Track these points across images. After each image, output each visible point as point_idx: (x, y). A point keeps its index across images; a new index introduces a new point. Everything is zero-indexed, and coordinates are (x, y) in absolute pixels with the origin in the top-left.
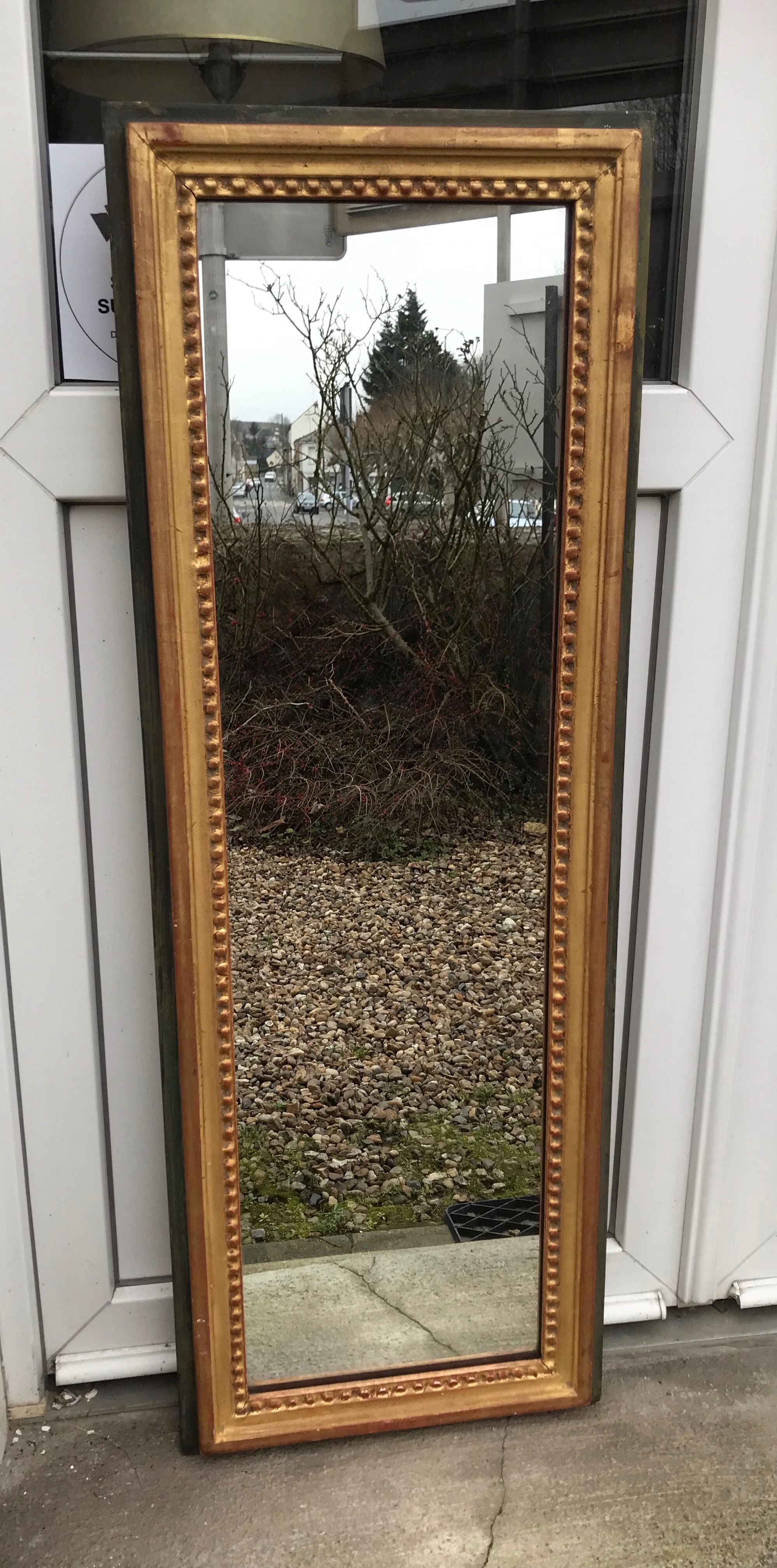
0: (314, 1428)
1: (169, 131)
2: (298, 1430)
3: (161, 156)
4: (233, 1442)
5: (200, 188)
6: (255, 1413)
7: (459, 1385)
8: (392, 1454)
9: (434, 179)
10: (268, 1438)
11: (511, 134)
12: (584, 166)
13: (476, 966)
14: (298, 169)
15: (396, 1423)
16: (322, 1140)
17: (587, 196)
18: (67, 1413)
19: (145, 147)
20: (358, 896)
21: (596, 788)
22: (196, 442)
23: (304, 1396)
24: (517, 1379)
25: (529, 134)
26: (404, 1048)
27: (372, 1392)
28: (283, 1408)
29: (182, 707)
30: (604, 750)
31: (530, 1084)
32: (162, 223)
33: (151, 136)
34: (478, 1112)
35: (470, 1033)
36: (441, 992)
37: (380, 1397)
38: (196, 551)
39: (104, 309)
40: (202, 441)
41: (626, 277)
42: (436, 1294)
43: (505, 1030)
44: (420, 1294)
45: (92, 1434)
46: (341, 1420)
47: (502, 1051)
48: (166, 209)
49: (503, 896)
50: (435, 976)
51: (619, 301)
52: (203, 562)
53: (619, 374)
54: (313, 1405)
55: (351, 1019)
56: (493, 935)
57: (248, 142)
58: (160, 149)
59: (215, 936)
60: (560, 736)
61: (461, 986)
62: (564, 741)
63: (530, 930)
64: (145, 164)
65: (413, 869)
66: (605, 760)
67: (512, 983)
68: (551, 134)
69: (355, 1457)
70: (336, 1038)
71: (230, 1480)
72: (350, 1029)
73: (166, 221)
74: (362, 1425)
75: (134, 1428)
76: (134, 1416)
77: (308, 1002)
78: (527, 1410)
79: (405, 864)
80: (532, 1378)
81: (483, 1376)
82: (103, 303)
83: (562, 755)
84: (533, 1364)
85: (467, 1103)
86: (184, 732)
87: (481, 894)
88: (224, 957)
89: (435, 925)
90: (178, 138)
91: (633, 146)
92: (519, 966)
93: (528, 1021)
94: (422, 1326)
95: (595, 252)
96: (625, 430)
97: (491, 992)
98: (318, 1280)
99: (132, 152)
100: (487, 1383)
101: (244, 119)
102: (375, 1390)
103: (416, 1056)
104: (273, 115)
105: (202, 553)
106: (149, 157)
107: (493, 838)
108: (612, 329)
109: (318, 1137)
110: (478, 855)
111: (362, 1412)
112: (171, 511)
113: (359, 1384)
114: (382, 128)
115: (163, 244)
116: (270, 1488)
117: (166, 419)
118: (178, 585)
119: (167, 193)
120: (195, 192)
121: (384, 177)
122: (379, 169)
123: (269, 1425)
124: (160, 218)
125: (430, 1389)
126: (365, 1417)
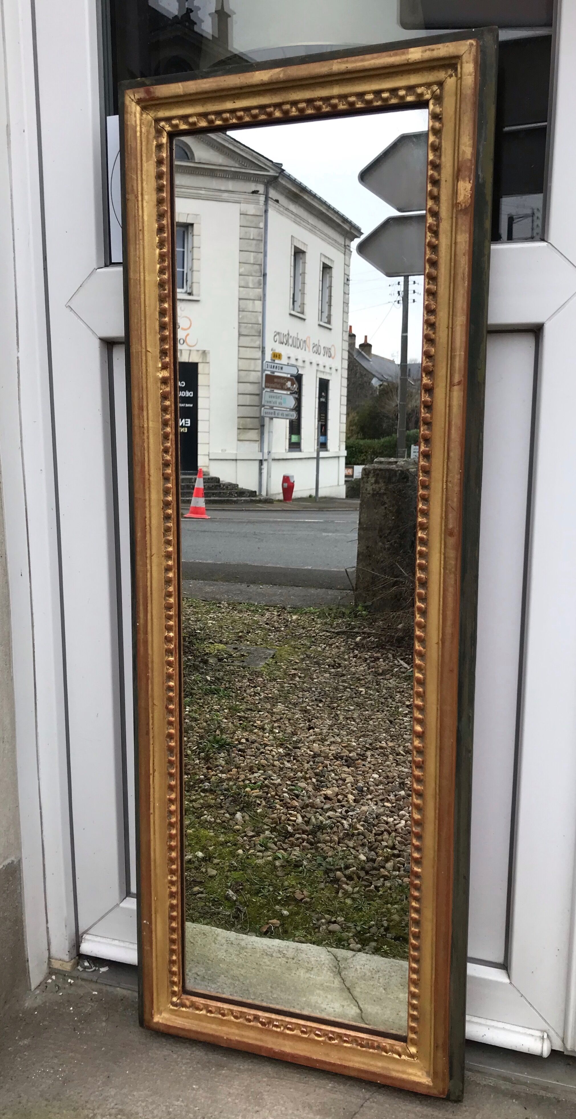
0: (222, 1035)
1: (148, 92)
2: (211, 1032)
3: (144, 109)
4: (166, 1025)
5: (169, 126)
6: (184, 1009)
7: (336, 1041)
8: (276, 1077)
9: (321, 99)
10: (189, 1031)
11: (373, 58)
12: (432, 73)
14: (229, 105)
15: (283, 1053)
17: (437, 96)
18: (85, 975)
19: (134, 104)
21: (445, 558)
22: (162, 292)
23: (219, 1008)
24: (384, 1054)
25: (387, 56)
28: (204, 1012)
29: (146, 472)
30: (451, 526)
32: (145, 151)
33: (137, 96)
37: (275, 1029)
38: (160, 365)
40: (166, 292)
41: (464, 152)
42: (385, 989)
44: (373, 985)
45: (95, 995)
46: (242, 1036)
48: (147, 142)
51: (459, 170)
52: (165, 374)
53: (459, 226)
54: (225, 1018)
57: (195, 92)
58: (143, 104)
59: (166, 637)
60: (419, 514)
62: (423, 518)
64: (133, 115)
66: (451, 534)
68: (403, 54)
69: (251, 1070)
73: (147, 150)
74: (257, 1046)
75: (122, 1000)
76: (125, 992)
78: (388, 1082)
80: (397, 1057)
81: (355, 1040)
83: (420, 529)
84: (398, 1046)
86: (147, 490)
88: (172, 653)
90: (152, 95)
91: (468, 52)
94: (359, 1006)
95: (443, 137)
96: (465, 269)
98: (306, 954)
99: (125, 108)
100: (359, 1047)
102: (270, 1021)
105: (164, 367)
106: (136, 109)
108: (455, 193)
111: (259, 1037)
112: (143, 338)
113: (260, 1013)
114: (281, 69)
115: (145, 164)
117: (142, 277)
118: (147, 388)
119: (148, 132)
120: (166, 129)
121: (287, 103)
122: (283, 98)
123: (193, 1021)
124: (144, 148)
125: (313, 1036)
126: (261, 1040)
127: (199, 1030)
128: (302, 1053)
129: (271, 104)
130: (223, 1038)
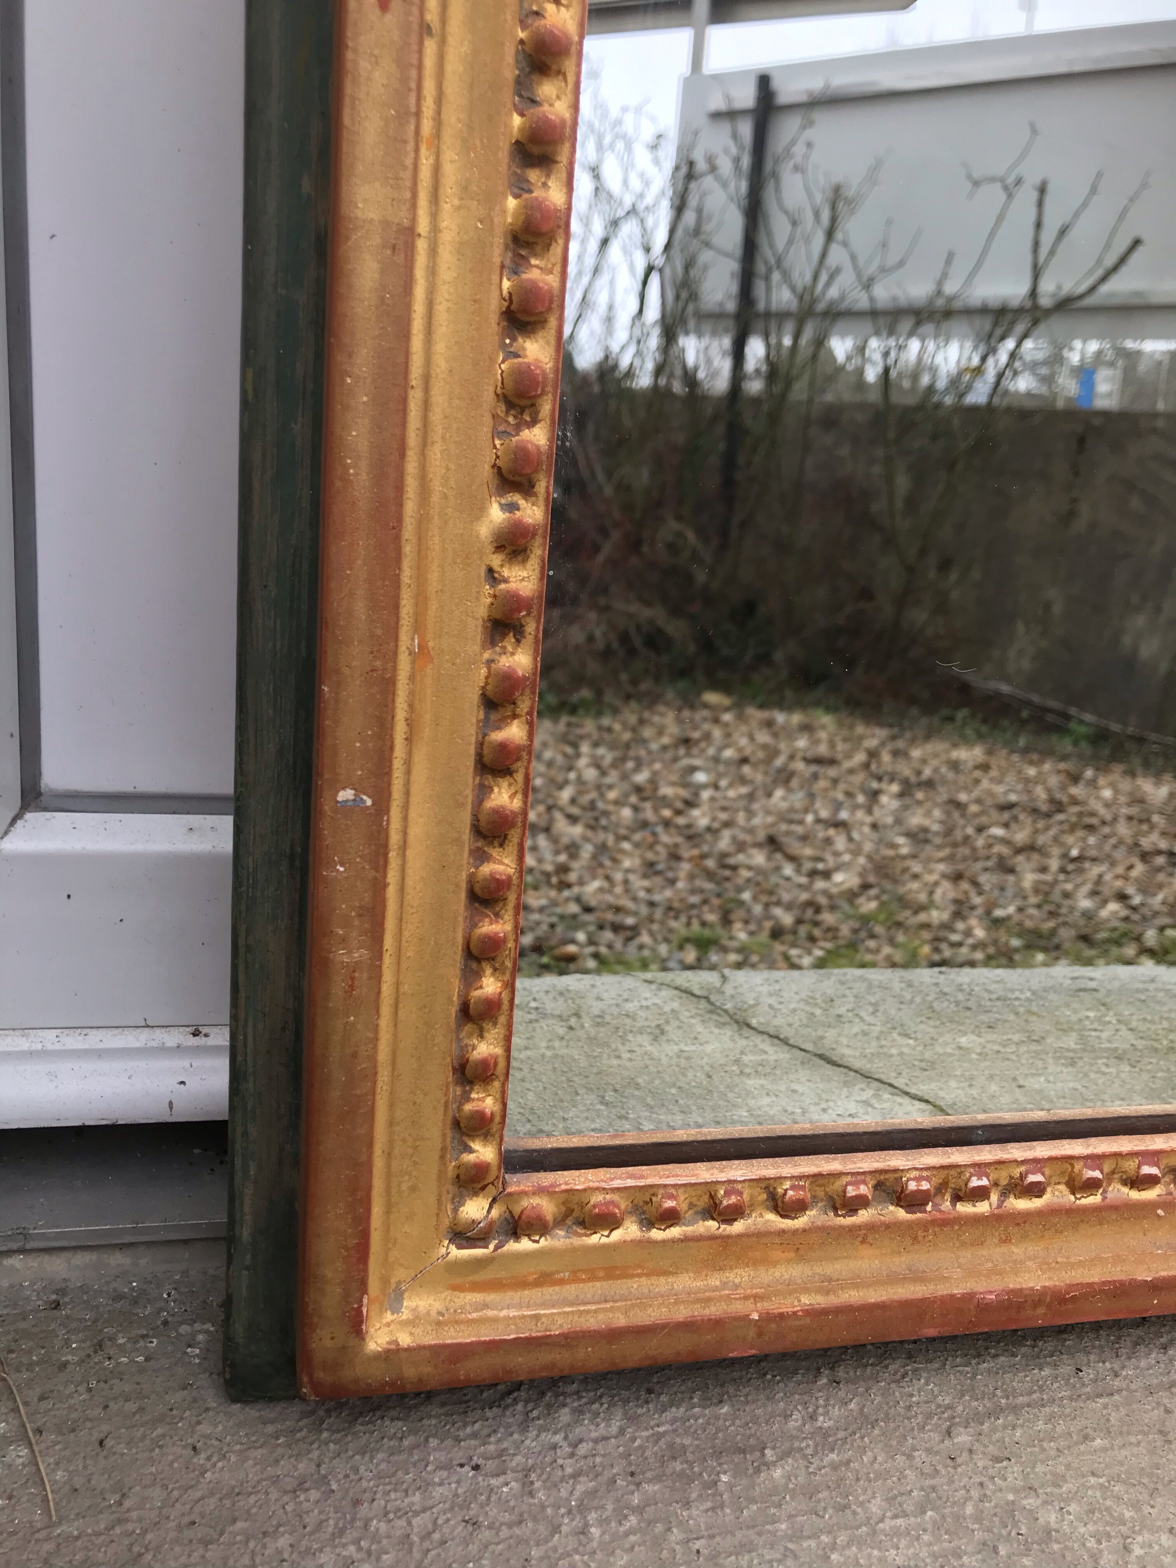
0: (738, 1308)
2: (682, 1313)
4: (436, 1350)
6: (525, 1244)
8: (995, 1413)
10: (569, 1340)
23: (710, 1187)
27: (940, 1189)
28: (630, 1230)
37: (964, 1208)
46: (828, 1285)
54: (738, 1227)
69: (868, 1421)
71: (417, 1498)
75: (57, 1305)
111: (900, 1262)
113: (896, 1160)
116: (584, 1531)
123: (570, 1291)
125: (1120, 1192)
126: (919, 1278)
127: (621, 1321)
128: (1094, 1276)
130: (745, 1319)
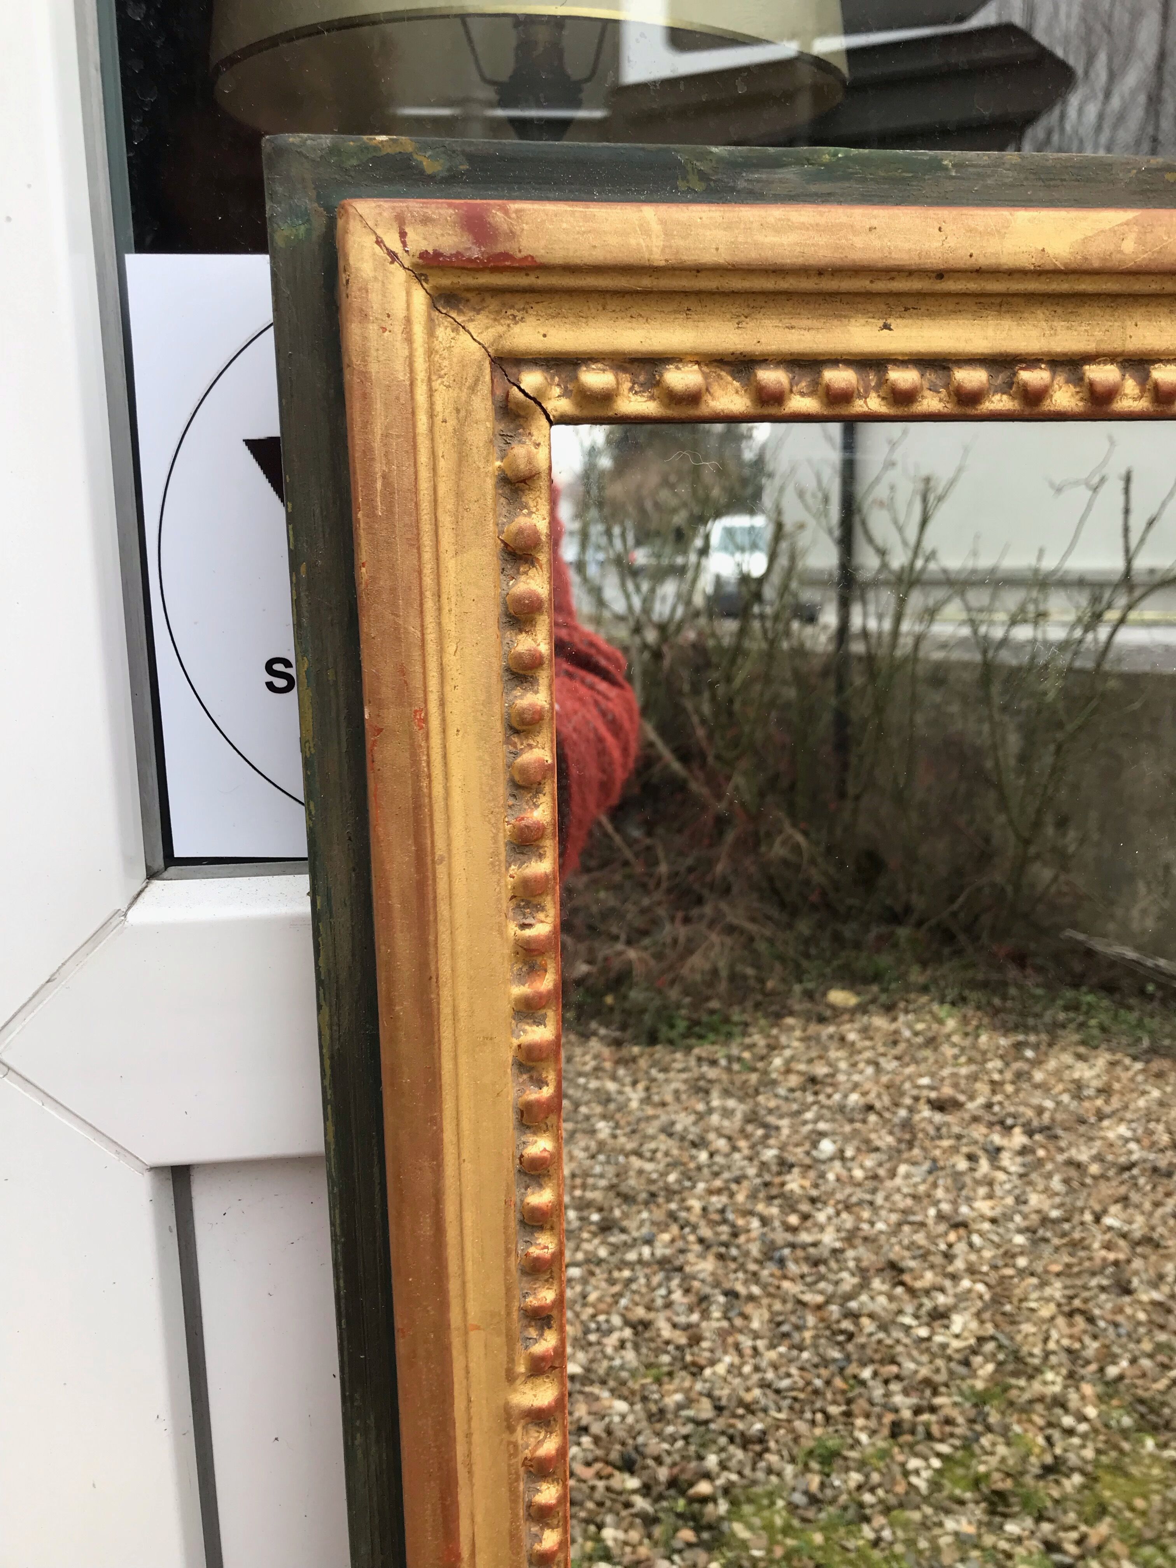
1: (476, 225)
3: (448, 301)
5: (566, 393)
13: (793, 1220)
14: (860, 335)
16: (615, 1540)
19: (399, 276)
20: (635, 1096)
26: (713, 1363)
31: (886, 1431)
32: (447, 503)
33: (420, 241)
34: (822, 1485)
35: (796, 1337)
36: (752, 1267)
39: (281, 683)
43: (842, 1332)
47: (842, 1370)
48: (462, 457)
49: (815, 1103)
50: (742, 1239)
55: (640, 1312)
56: (809, 1167)
57: (723, 257)
58: (446, 281)
61: (777, 1255)
63: (853, 1159)
64: (398, 328)
65: (700, 1059)
67: (842, 1251)
70: (622, 1344)
72: (641, 1327)
73: (459, 495)
77: (584, 1281)
79: (688, 1049)
82: (278, 667)
85: (807, 1468)
87: (786, 1099)
89: (735, 1149)
90: (501, 247)
92: (848, 1221)
93: (871, 1316)
97: (816, 1263)
99: (354, 289)
101: (699, 187)
103: (729, 1378)
104: (789, 175)
106: (409, 305)
107: (791, 1013)
109: (609, 1534)
110: (776, 1038)
115: (450, 564)
119: (462, 413)
120: (549, 406)
121: (1111, 357)
122: (1098, 334)
124: (443, 488)
129: (1049, 354)
